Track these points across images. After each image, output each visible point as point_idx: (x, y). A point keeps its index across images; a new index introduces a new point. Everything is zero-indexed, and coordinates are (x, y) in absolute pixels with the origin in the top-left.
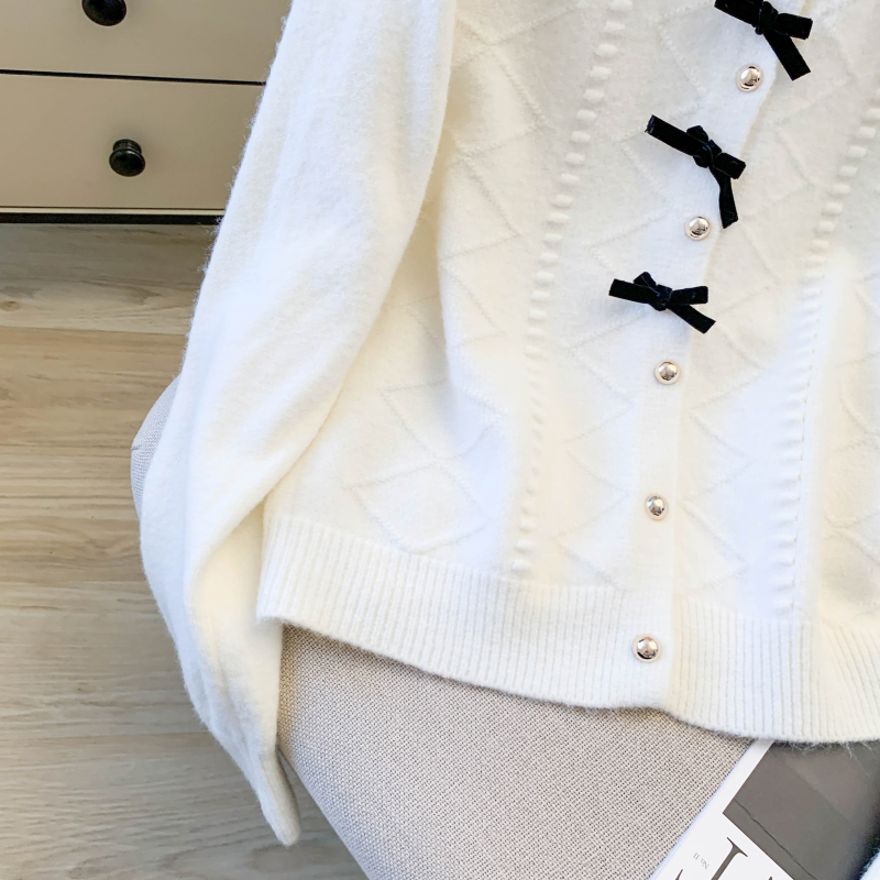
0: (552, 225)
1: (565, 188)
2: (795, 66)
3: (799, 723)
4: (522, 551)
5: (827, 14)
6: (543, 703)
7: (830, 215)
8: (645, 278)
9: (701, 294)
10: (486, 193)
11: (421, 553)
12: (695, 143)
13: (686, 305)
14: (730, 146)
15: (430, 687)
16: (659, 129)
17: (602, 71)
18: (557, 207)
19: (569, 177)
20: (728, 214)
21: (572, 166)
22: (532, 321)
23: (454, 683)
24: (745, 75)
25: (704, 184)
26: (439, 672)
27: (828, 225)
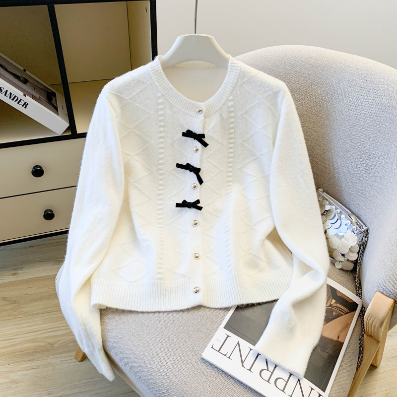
0: (159, 195)
1: (161, 185)
2: (205, 145)
3: (239, 299)
4: (160, 273)
5: (209, 132)
6: (171, 312)
7: (230, 177)
8: (184, 201)
9: (198, 201)
10: (140, 190)
11: (135, 282)
12: (188, 167)
13: (195, 205)
14: (196, 165)
15: (141, 315)
16: (179, 166)
17: (161, 156)
18: (160, 190)
19: (161, 182)
20: (201, 181)
21: (161, 180)
22: (159, 219)
23: (147, 312)
24: (195, 149)
25: (193, 176)
26: (142, 311)
27: (230, 179)
